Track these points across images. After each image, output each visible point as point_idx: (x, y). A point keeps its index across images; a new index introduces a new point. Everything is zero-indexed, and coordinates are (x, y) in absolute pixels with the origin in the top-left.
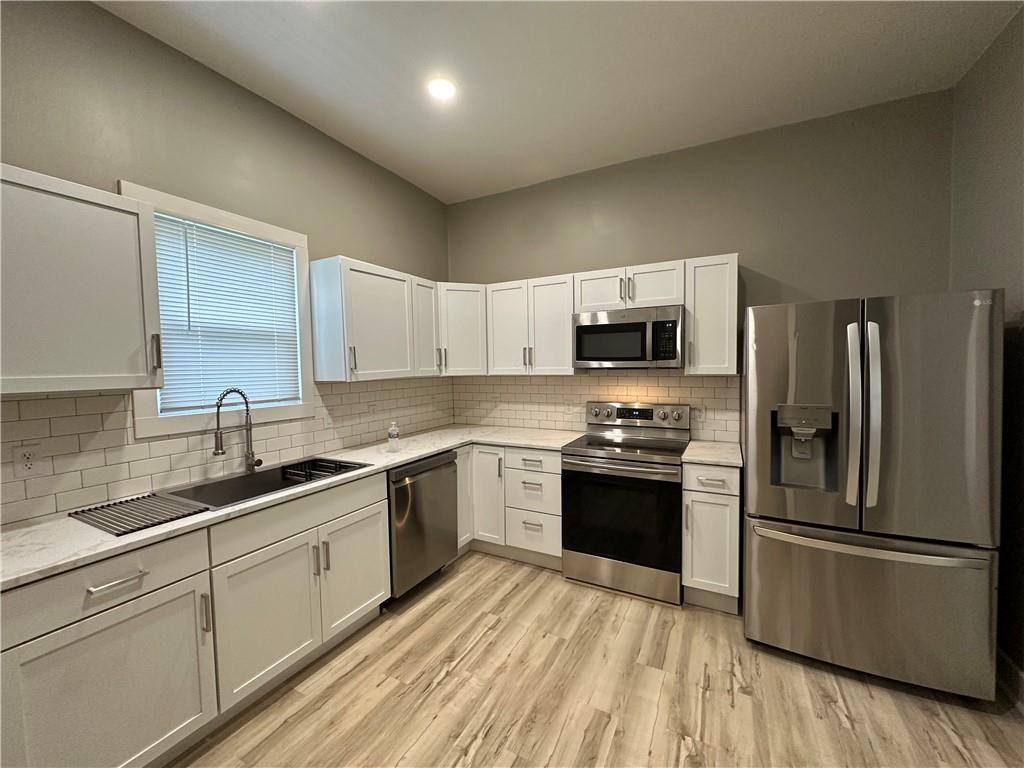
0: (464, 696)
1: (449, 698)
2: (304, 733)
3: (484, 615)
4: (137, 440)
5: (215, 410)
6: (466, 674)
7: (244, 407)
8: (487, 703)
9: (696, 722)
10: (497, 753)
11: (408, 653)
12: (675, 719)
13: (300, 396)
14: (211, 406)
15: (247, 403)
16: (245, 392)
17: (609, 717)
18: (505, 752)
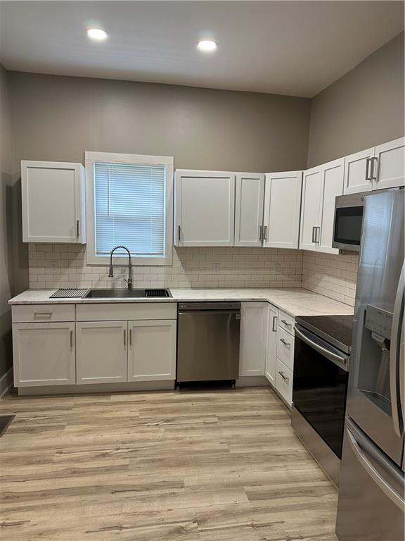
0: (148, 435)
1: (142, 432)
2: (93, 409)
3: (215, 416)
4: (88, 265)
5: (110, 255)
6: (163, 430)
7: (128, 256)
8: (150, 444)
9: (214, 526)
10: (125, 458)
11: (158, 409)
12: (207, 515)
13: (164, 253)
14: (108, 254)
15: (129, 254)
16: (128, 248)
17: (182, 487)
18: (128, 460)
